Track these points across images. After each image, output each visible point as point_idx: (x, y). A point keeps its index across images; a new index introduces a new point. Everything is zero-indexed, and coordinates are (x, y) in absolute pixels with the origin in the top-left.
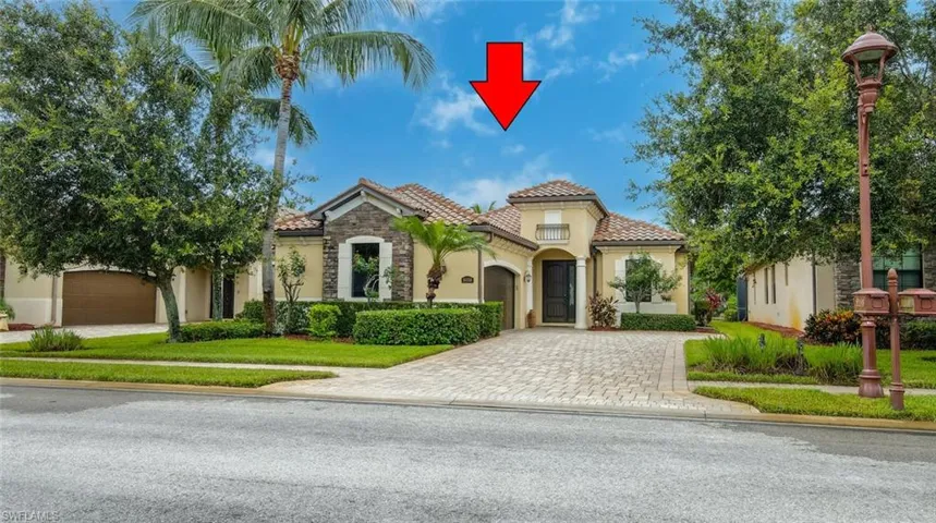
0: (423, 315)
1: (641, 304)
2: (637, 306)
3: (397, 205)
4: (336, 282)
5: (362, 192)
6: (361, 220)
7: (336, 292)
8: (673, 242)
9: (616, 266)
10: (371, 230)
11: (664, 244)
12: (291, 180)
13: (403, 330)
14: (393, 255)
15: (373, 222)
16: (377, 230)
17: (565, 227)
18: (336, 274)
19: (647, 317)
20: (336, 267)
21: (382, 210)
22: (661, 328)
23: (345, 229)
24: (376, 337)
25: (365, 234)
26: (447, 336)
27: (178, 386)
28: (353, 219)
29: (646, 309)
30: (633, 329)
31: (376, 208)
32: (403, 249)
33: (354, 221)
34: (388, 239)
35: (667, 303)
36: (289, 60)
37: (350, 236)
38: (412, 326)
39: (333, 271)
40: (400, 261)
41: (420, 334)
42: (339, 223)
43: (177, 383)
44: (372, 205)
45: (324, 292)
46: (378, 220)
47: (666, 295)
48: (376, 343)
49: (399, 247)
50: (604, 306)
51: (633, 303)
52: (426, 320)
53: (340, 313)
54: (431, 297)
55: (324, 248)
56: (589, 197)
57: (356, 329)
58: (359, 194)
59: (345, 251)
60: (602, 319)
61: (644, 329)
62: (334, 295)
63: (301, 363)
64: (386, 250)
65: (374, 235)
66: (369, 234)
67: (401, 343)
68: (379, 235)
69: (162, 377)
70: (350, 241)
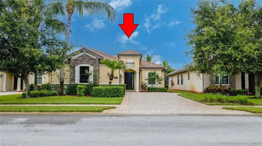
0: (114, 88)
1: (153, 85)
2: (152, 85)
3: (95, 55)
4: (75, 78)
5: (84, 51)
6: (83, 59)
7: (75, 81)
8: (162, 68)
9: (145, 74)
10: (87, 62)
11: (158, 68)
12: (73, 46)
13: (108, 93)
14: (94, 70)
15: (87, 60)
16: (88, 62)
17: (134, 63)
18: (74, 76)
19: (155, 88)
20: (74, 73)
21: (89, 56)
22: (159, 91)
23: (78, 62)
24: (100, 95)
25: (84, 64)
26: (120, 94)
27: (72, 112)
28: (80, 59)
29: (154, 86)
30: (152, 92)
31: (88, 56)
32: (97, 68)
33: (80, 60)
34: (92, 65)
35: (160, 85)
36: (71, 8)
37: (79, 64)
38: (111, 92)
39: (73, 75)
40: (96, 72)
41: (113, 94)
42: (75, 60)
43: (72, 111)
44: (87, 55)
45: (71, 81)
46: (88, 60)
47: (160, 82)
48: (100, 97)
49: (96, 68)
50: (144, 85)
51: (151, 85)
52: (115, 90)
53: (86, 88)
54: (110, 83)
55: (71, 67)
56: (140, 55)
57: (93, 93)
58: (83, 51)
59: (77, 69)
60: (143, 88)
61: (154, 91)
62: (74, 82)
63: (92, 104)
64: (91, 69)
65: (87, 64)
66: (86, 64)
67: (108, 97)
68: (89, 64)
69: (66, 110)
70: (79, 66)
